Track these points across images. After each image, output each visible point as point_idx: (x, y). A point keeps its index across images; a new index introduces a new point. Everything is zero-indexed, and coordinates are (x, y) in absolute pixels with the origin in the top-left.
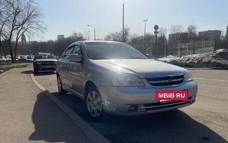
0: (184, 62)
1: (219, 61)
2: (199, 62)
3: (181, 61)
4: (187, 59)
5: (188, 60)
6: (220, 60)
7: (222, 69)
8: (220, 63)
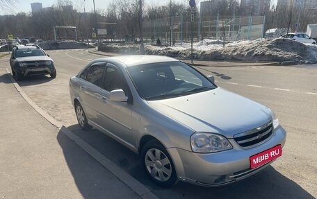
0: (229, 53)
1: (275, 53)
2: (250, 54)
3: (225, 52)
4: (233, 48)
5: (234, 51)
6: (277, 51)
7: (280, 65)
8: (277, 56)
